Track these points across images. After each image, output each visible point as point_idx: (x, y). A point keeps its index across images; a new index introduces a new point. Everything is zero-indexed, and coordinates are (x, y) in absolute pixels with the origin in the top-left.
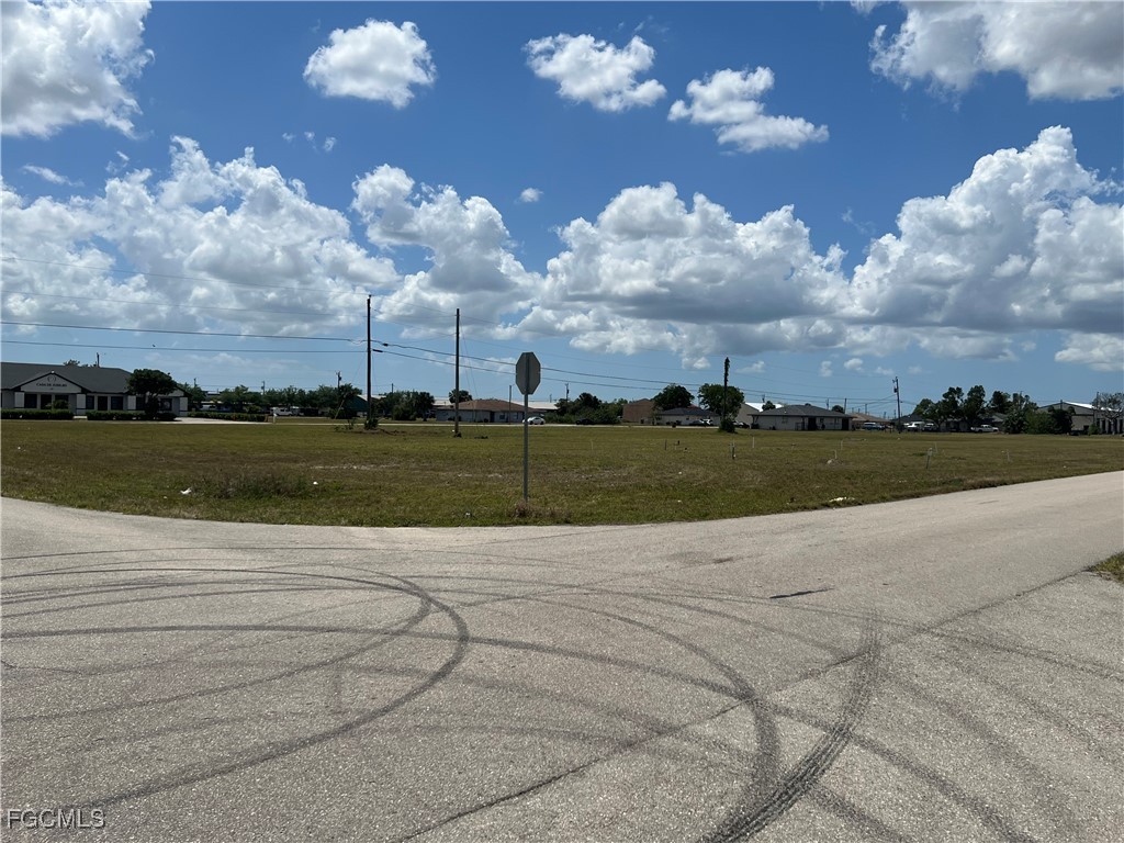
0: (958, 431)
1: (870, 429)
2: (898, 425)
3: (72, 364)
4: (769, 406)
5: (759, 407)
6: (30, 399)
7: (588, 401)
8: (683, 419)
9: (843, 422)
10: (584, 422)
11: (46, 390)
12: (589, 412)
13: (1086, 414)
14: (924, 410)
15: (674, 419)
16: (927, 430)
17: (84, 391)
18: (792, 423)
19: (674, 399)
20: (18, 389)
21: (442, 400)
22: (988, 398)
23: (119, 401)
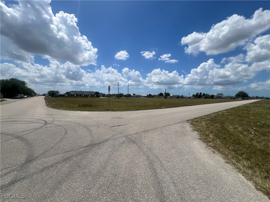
0: (198, 98)
1: (186, 98)
2: (190, 98)
3: (90, 91)
4: (173, 95)
5: (172, 95)
6: (84, 95)
7: (150, 95)
8: (162, 97)
9: (182, 97)
10: (149, 97)
11: (86, 94)
12: (150, 96)
13: (216, 96)
14: (194, 96)
15: (161, 97)
16: (194, 98)
17: (90, 94)
18: (175, 97)
19: (161, 94)
20: (83, 94)
21: (132, 95)
22: (202, 94)
23: (94, 95)
